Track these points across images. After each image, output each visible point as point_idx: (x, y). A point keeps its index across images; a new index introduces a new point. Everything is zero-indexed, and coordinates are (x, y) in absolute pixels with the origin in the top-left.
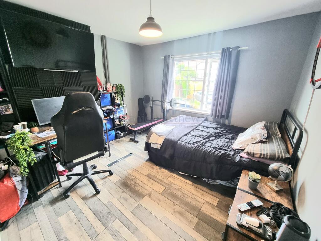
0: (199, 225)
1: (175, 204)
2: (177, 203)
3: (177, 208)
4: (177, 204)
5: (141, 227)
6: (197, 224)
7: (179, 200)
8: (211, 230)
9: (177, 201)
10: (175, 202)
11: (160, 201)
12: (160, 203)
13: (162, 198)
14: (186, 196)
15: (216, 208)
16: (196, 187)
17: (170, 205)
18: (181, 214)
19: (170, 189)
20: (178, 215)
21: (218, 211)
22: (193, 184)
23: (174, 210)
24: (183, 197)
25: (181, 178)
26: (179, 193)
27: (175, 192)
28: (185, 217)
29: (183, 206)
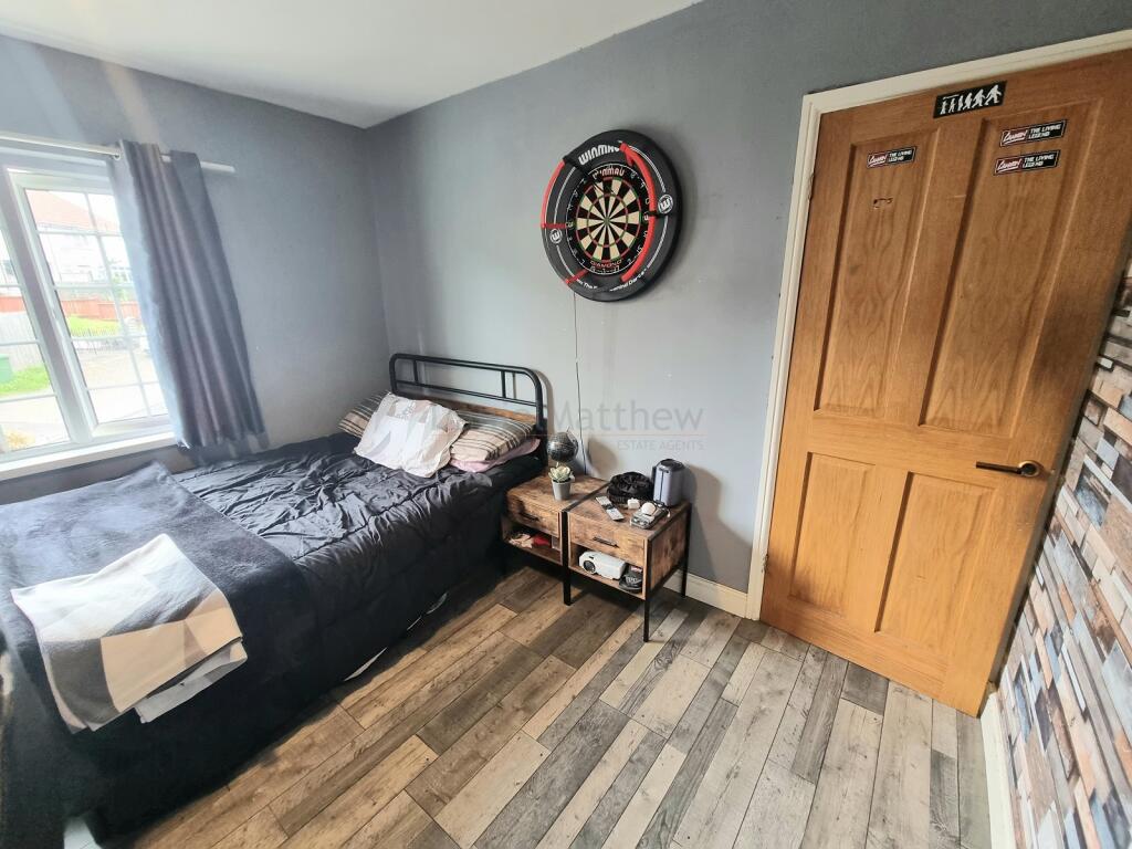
0: (566, 657)
1: (499, 706)
2: (493, 699)
3: (511, 700)
4: (495, 700)
5: (576, 817)
6: (565, 658)
7: (484, 693)
8: (576, 636)
9: (485, 698)
10: (489, 704)
11: (475, 755)
12: (484, 753)
13: (463, 749)
14: (470, 673)
15: (523, 615)
16: (443, 641)
17: (497, 722)
18: (534, 692)
19: (428, 718)
20: (537, 701)
21: (531, 615)
22: (425, 646)
23: (518, 710)
24: (471, 682)
25: (378, 680)
26: (454, 692)
27: (443, 704)
28: (543, 683)
29: (507, 685)
